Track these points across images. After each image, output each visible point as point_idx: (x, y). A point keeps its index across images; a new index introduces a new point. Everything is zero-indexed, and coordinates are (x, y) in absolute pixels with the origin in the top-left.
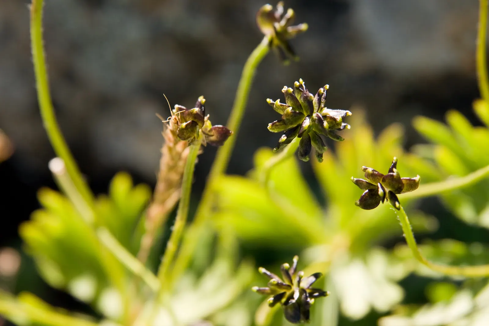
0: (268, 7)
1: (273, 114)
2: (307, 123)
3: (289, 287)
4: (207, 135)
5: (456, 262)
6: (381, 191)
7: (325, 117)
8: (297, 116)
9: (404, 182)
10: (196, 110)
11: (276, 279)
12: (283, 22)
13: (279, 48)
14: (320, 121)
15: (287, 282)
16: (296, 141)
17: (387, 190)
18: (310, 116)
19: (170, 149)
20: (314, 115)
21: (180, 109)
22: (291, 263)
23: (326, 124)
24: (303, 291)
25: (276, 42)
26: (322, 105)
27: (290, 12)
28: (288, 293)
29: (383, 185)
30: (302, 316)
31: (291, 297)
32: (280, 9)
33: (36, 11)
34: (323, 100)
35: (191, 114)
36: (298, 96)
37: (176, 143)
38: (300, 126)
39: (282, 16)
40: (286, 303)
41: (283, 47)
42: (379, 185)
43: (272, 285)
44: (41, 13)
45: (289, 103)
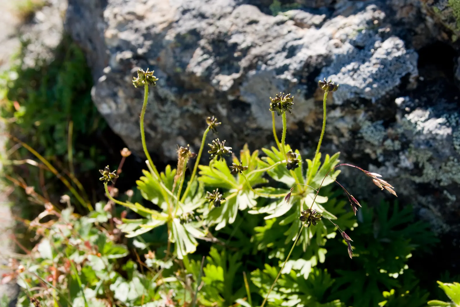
0: (209, 118)
1: (210, 148)
2: (218, 151)
3: (215, 197)
4: (190, 155)
5: (272, 193)
6: (237, 170)
7: (224, 149)
8: (216, 149)
9: (244, 168)
10: (186, 148)
11: (211, 195)
12: (214, 122)
13: (212, 129)
14: (222, 151)
15: (214, 196)
16: (216, 156)
17: (239, 170)
18: (220, 149)
19: (180, 159)
20: (221, 149)
21: (182, 148)
22: (216, 190)
23: (223, 151)
24: (219, 198)
25: (212, 127)
26: (223, 146)
27: (216, 119)
28: (215, 199)
29: (238, 168)
30: (218, 205)
31: (215, 200)
32: (213, 117)
33: (142, 118)
34: (223, 145)
35: (185, 150)
36: (216, 144)
37: (181, 158)
38: (217, 152)
39: (214, 120)
40: (214, 202)
41: (214, 129)
42: (236, 168)
43: (210, 196)
44: (143, 118)
45: (214, 145)
